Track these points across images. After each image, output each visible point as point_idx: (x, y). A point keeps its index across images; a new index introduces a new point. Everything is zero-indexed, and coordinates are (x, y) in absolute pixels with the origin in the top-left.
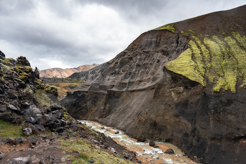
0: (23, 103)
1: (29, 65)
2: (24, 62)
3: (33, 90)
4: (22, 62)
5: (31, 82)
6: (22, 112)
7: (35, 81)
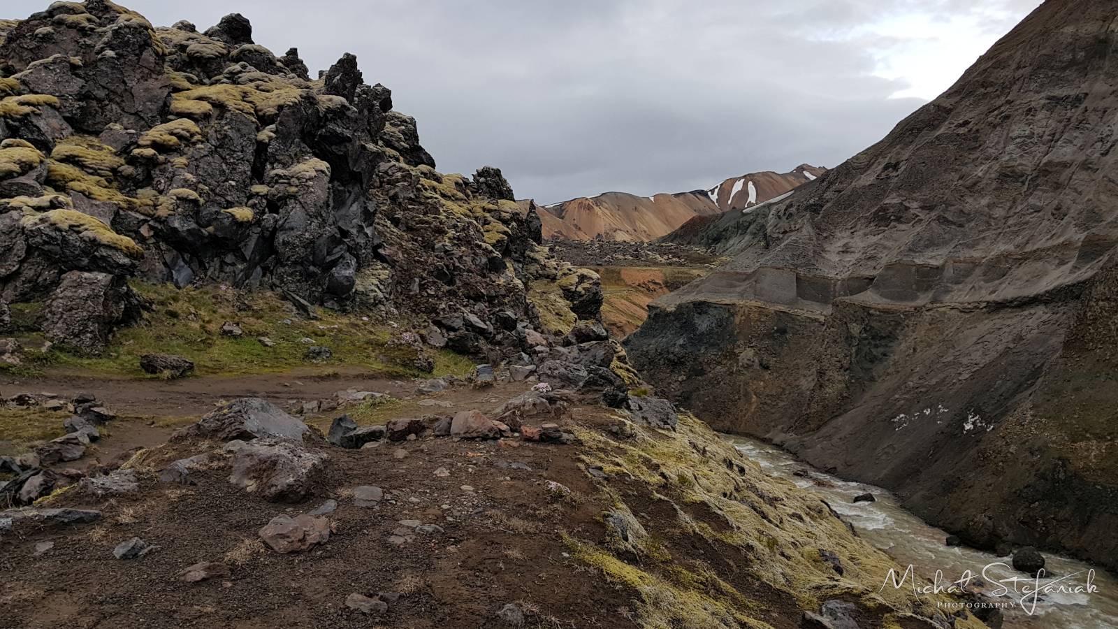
0: (500, 314)
1: (508, 195)
2: (494, 185)
3: (523, 280)
4: (489, 186)
5: (516, 253)
6: (499, 337)
7: (527, 253)
